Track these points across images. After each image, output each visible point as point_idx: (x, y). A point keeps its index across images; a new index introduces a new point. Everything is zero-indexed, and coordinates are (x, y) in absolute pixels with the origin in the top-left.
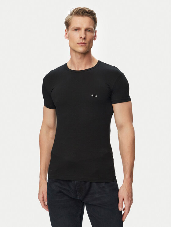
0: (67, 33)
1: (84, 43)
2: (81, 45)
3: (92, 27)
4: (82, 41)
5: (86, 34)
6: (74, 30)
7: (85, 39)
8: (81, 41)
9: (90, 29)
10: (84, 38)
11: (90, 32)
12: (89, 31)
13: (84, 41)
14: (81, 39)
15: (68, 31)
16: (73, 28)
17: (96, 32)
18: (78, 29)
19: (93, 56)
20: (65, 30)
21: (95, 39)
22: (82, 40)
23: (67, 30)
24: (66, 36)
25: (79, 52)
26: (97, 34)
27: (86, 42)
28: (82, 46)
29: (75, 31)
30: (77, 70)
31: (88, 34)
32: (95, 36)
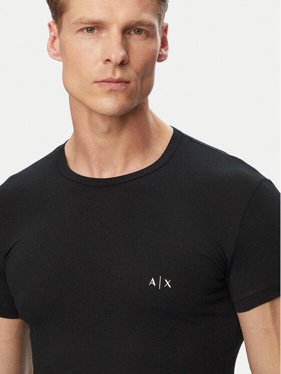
0: (55, 38)
1: (118, 81)
2: (108, 86)
3: (148, 17)
4: (114, 73)
5: (126, 46)
6: (82, 30)
7: (123, 64)
8: (108, 75)
9: (143, 25)
10: (119, 61)
11: (143, 35)
12: (139, 31)
13: (118, 74)
14: (110, 65)
15: (60, 28)
16: (75, 23)
17: (165, 30)
18: (94, 27)
19: (154, 116)
20: (50, 26)
21: (161, 58)
22: (111, 70)
23: (55, 27)
24: (52, 47)
25: (104, 112)
26: (169, 37)
27: (126, 78)
28: (111, 91)
29: (86, 35)
30: (96, 177)
31: (137, 42)
32: (164, 43)
